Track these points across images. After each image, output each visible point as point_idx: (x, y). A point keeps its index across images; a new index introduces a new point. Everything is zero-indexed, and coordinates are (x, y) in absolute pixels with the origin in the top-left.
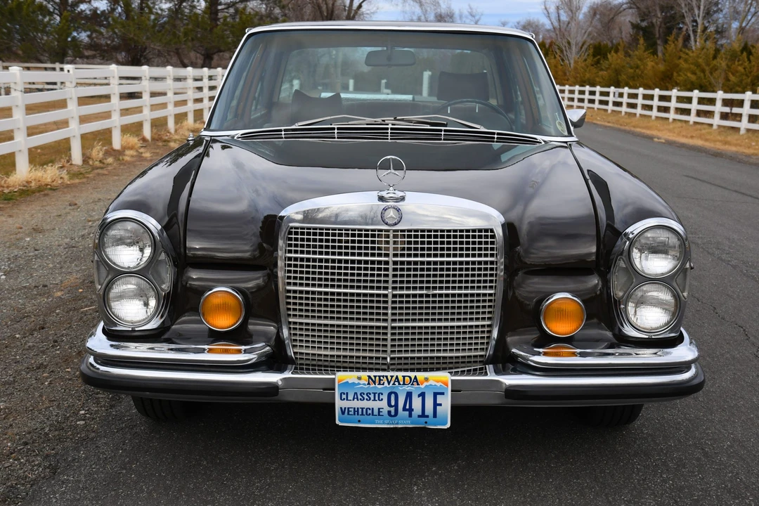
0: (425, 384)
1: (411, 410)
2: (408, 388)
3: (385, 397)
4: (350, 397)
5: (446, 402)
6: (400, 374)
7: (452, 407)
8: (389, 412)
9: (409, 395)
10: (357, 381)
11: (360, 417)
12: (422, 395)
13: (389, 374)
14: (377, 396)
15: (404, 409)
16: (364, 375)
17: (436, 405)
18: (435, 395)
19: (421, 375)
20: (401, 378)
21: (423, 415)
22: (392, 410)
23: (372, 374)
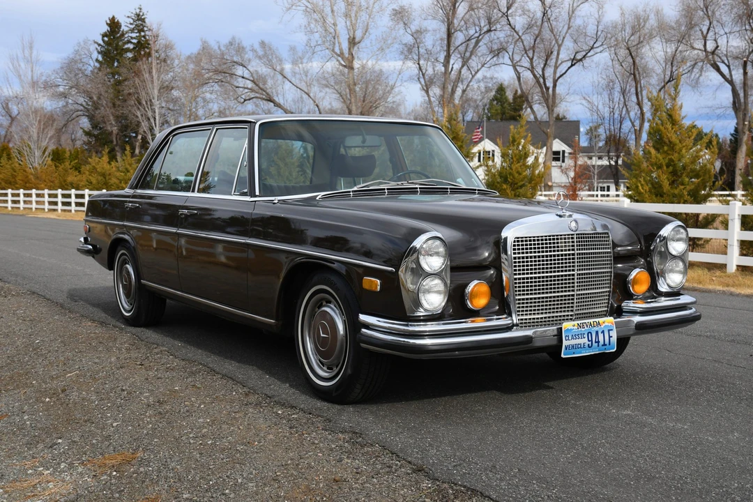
0: (604, 325)
1: (598, 342)
2: (596, 329)
3: (586, 336)
4: (570, 338)
5: (614, 334)
6: (592, 321)
7: (617, 339)
8: (589, 345)
9: (597, 332)
10: (572, 328)
11: (573, 350)
12: (603, 332)
13: (586, 321)
14: (582, 335)
15: (596, 342)
16: (576, 323)
17: (610, 337)
18: (609, 331)
19: (601, 320)
20: (592, 323)
21: (604, 345)
22: (590, 343)
23: (579, 322)
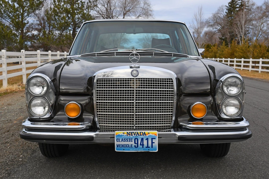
0: (148, 135)
1: (143, 145)
2: (142, 137)
3: (133, 140)
4: (120, 140)
5: (156, 142)
6: (139, 132)
7: (158, 144)
8: (135, 146)
9: (142, 139)
10: (123, 134)
11: (123, 148)
12: (147, 139)
13: (135, 131)
14: (130, 140)
15: (141, 145)
16: (125, 132)
17: (152, 143)
18: (152, 139)
19: (147, 132)
20: (139, 133)
21: (148, 147)
22: (136, 145)
23: (128, 132)
